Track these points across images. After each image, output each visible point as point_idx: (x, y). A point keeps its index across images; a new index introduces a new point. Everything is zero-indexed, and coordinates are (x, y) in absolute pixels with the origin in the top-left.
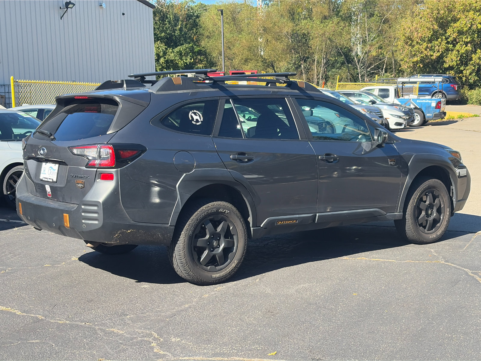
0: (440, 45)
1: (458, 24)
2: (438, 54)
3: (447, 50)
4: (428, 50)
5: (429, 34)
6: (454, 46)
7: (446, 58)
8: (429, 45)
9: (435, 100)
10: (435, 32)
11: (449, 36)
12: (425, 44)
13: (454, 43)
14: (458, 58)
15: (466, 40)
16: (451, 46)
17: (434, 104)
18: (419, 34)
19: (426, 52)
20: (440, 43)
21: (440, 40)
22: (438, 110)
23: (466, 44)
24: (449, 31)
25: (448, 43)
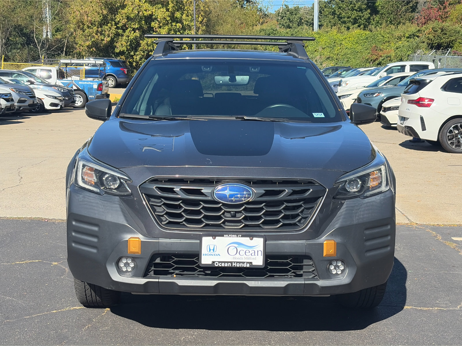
0: (110, 30)
1: (126, 10)
2: (109, 39)
3: (117, 35)
4: (99, 34)
5: (98, 19)
6: (124, 31)
7: (117, 43)
8: (100, 29)
9: (96, 82)
10: (105, 17)
11: (119, 21)
12: (95, 28)
13: (124, 28)
14: (128, 43)
15: (134, 27)
16: (120, 31)
17: (95, 86)
18: (89, 18)
19: (96, 37)
20: (110, 28)
21: (109, 25)
22: (100, 92)
23: (134, 30)
24: (118, 18)
25: (118, 28)
